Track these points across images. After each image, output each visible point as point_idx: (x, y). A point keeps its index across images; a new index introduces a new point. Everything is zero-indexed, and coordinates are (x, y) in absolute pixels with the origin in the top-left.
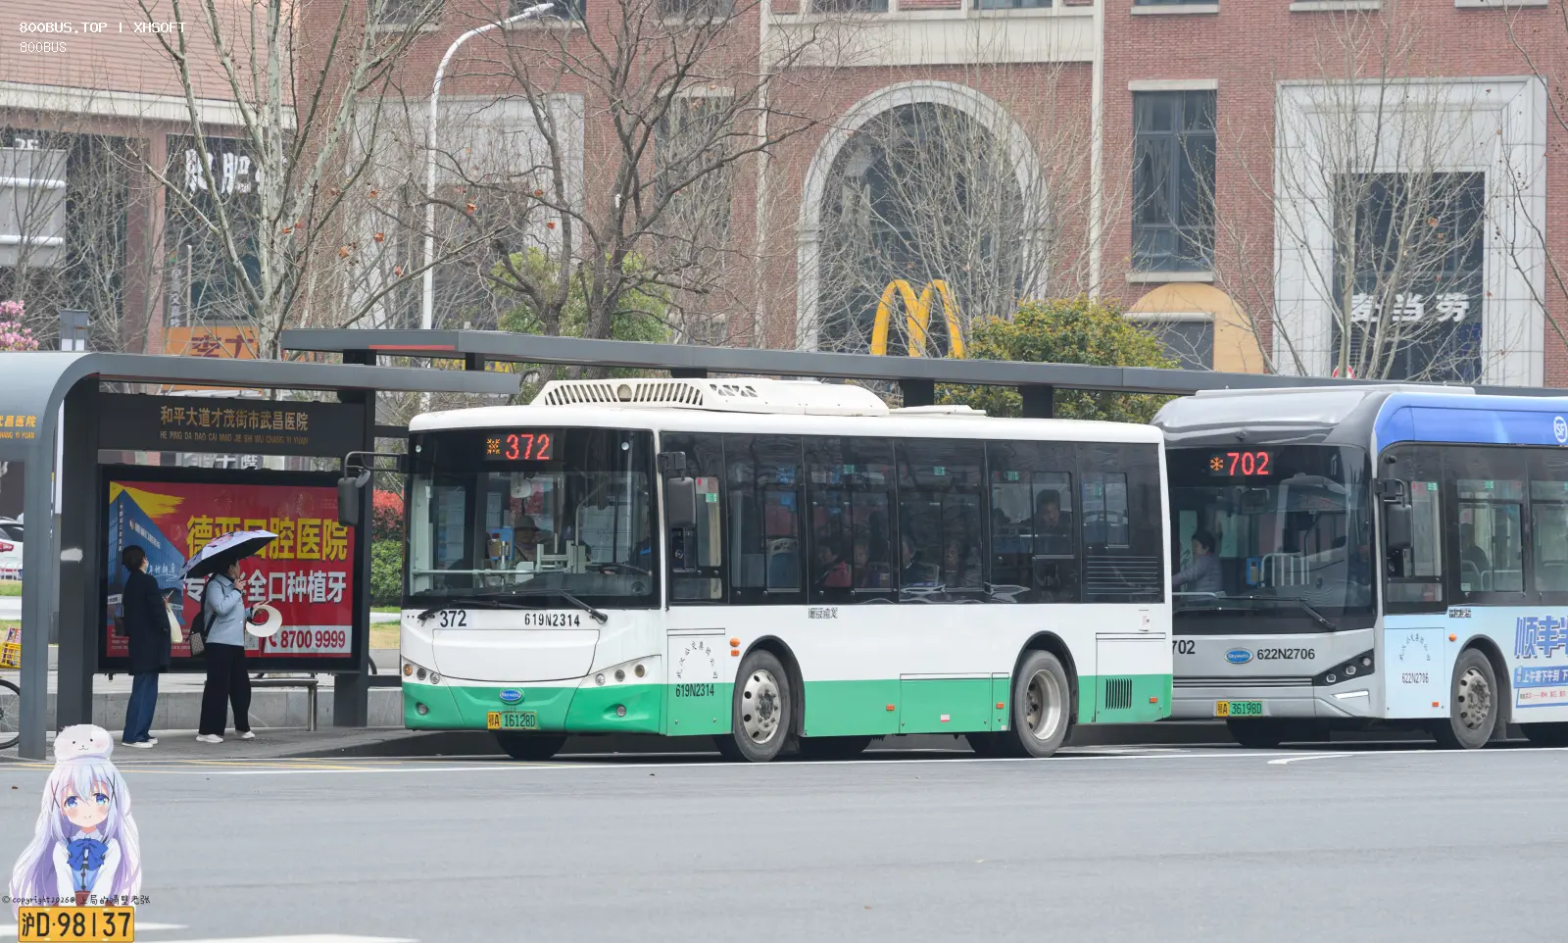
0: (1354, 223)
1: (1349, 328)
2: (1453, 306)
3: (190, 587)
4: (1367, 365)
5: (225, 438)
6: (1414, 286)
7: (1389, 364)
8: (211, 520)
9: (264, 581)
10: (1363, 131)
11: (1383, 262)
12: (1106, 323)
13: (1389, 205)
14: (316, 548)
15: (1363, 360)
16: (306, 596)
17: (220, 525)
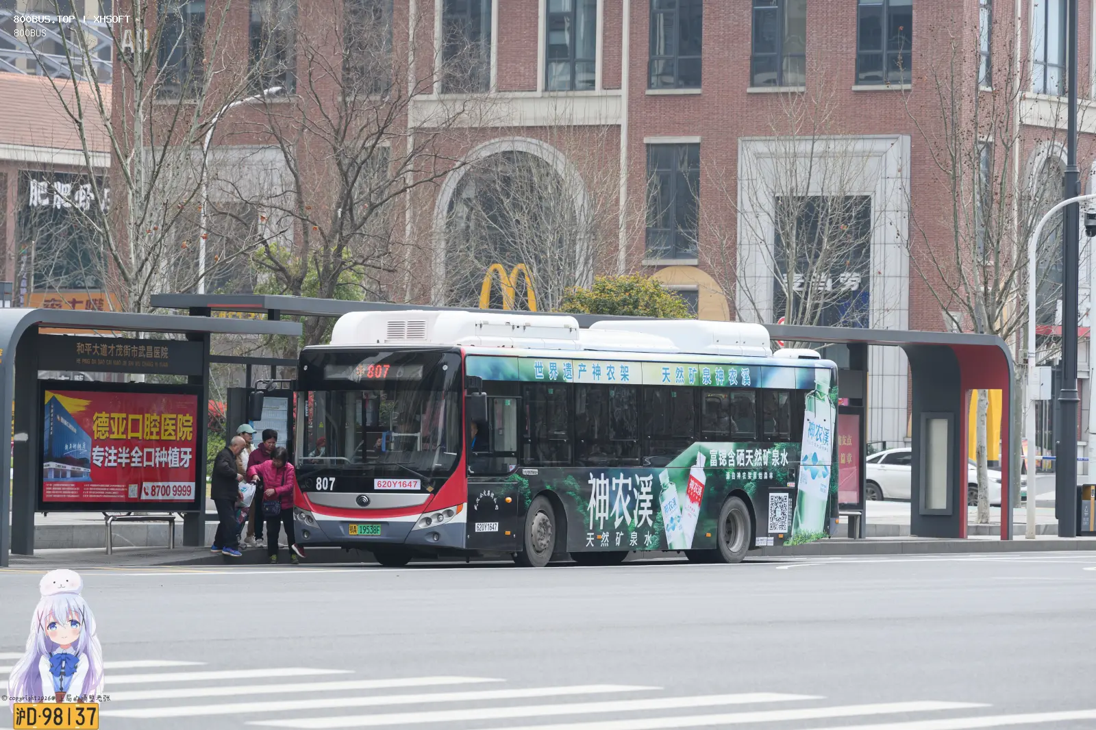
0: (795, 228)
1: (792, 294)
2: (851, 281)
3: (94, 458)
4: (803, 318)
5: (117, 363)
6: (832, 268)
7: (817, 318)
8: (108, 415)
9: (141, 454)
10: (800, 169)
11: (813, 252)
12: (651, 291)
13: (817, 217)
14: (173, 433)
15: (800, 315)
16: (167, 464)
17: (114, 419)
